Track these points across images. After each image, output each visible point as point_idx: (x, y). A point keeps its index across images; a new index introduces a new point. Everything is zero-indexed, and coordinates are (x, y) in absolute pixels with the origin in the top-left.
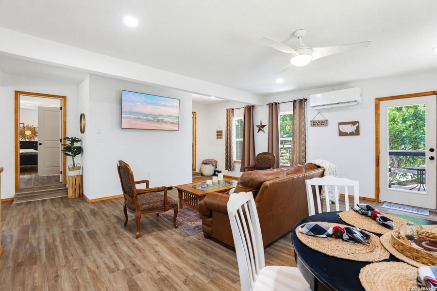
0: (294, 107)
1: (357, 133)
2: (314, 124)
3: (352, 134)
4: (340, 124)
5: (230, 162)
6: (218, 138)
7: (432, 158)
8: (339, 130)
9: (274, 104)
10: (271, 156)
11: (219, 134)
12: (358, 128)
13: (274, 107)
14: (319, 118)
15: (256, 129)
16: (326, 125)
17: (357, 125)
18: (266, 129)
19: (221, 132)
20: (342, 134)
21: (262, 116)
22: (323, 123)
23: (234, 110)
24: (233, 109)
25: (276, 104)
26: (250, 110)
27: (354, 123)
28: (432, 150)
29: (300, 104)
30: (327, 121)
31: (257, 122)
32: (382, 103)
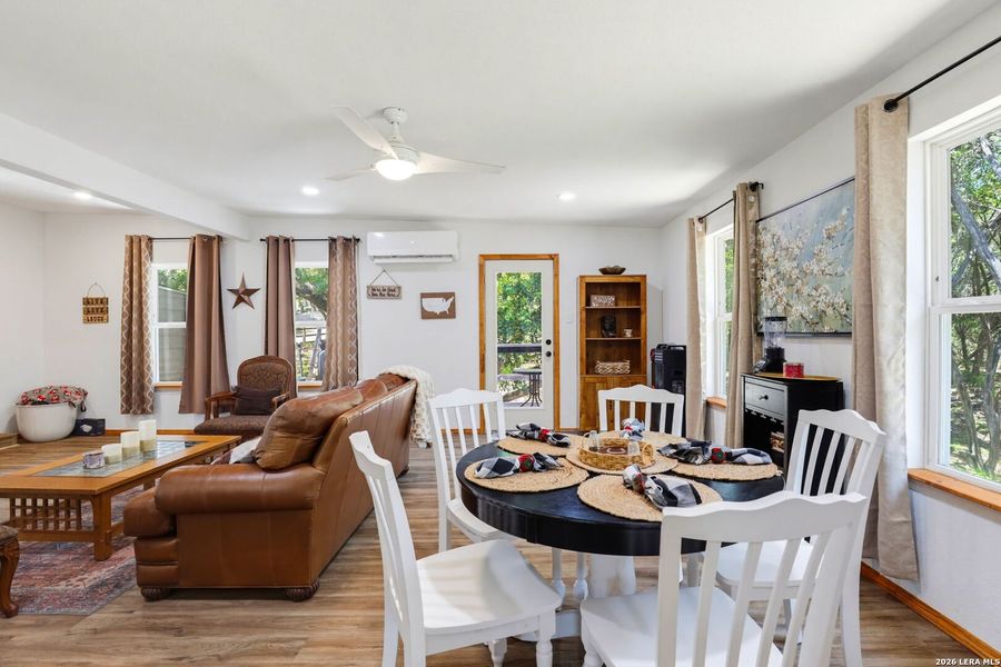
0: (332, 254)
1: (450, 314)
2: (375, 293)
3: (443, 315)
4: (424, 296)
5: (142, 388)
6: (88, 321)
7: (549, 354)
8: (422, 308)
9: (281, 242)
10: (280, 366)
11: (95, 309)
12: (453, 304)
13: (279, 249)
14: (385, 281)
15: (229, 299)
16: (398, 297)
17: (451, 300)
18: (258, 299)
19: (104, 301)
20: (426, 315)
21: (245, 265)
22: (392, 293)
23: (155, 244)
24: (151, 240)
25: (287, 241)
26: (208, 248)
27: (447, 296)
28: (548, 342)
29: (344, 248)
30: (399, 288)
31: (232, 280)
32: (489, 264)
